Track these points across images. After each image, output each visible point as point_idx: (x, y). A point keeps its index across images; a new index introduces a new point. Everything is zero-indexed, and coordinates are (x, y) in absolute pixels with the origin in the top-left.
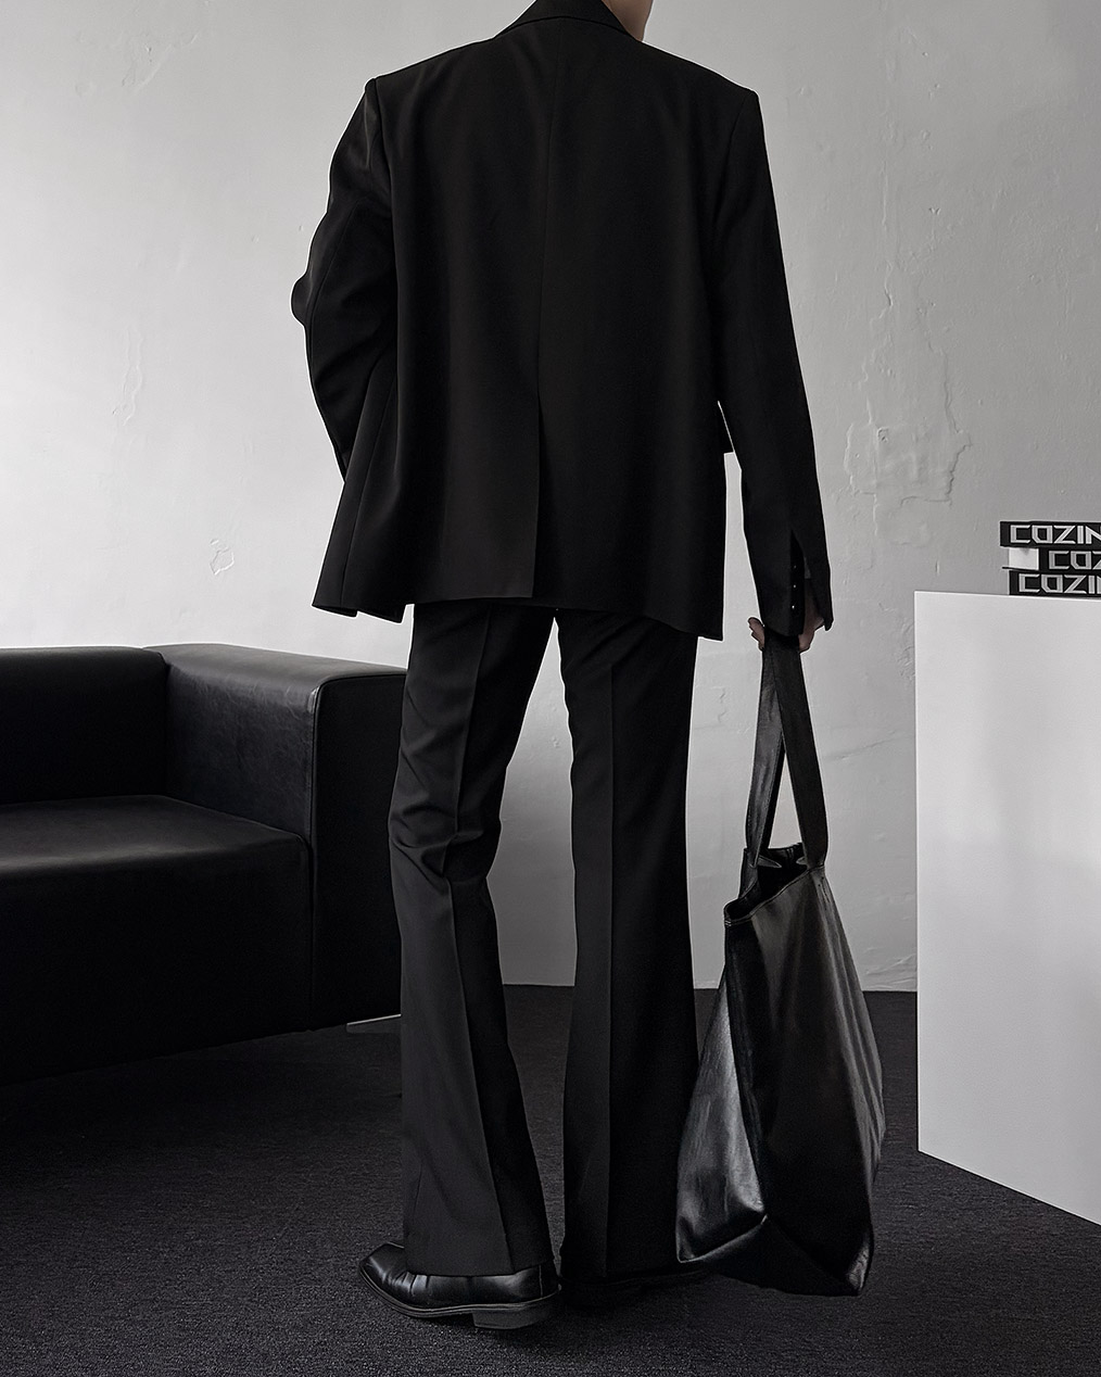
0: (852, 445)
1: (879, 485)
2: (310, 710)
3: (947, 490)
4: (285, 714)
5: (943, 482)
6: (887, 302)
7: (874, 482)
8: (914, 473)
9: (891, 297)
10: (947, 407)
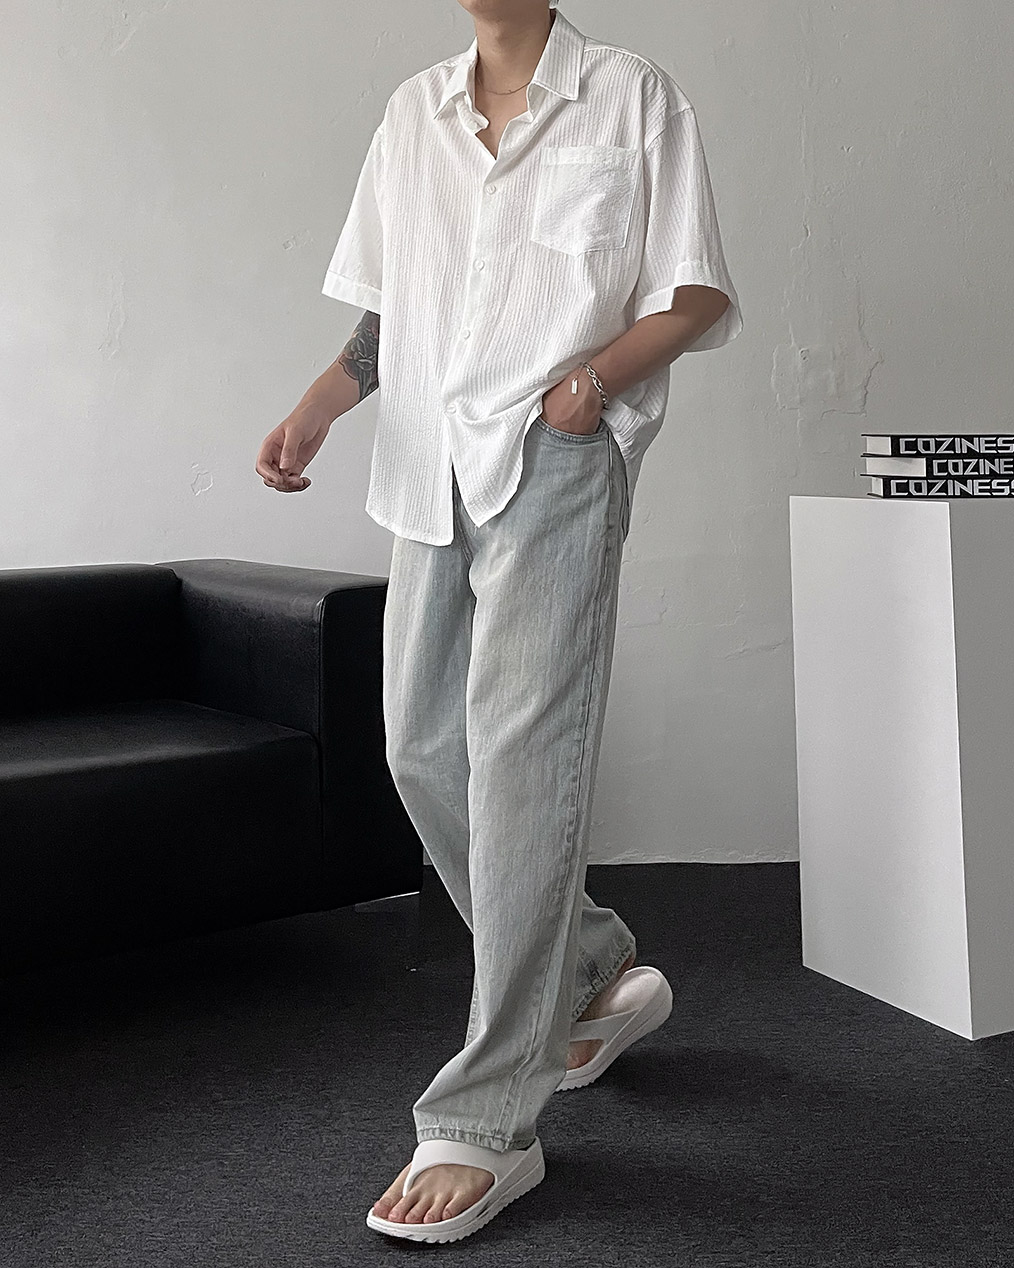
0: (778, 366)
1: (801, 401)
2: (317, 618)
3: (862, 403)
4: (291, 624)
5: (859, 396)
6: (804, 232)
7: (798, 397)
8: (832, 389)
9: (808, 227)
10: (860, 328)
